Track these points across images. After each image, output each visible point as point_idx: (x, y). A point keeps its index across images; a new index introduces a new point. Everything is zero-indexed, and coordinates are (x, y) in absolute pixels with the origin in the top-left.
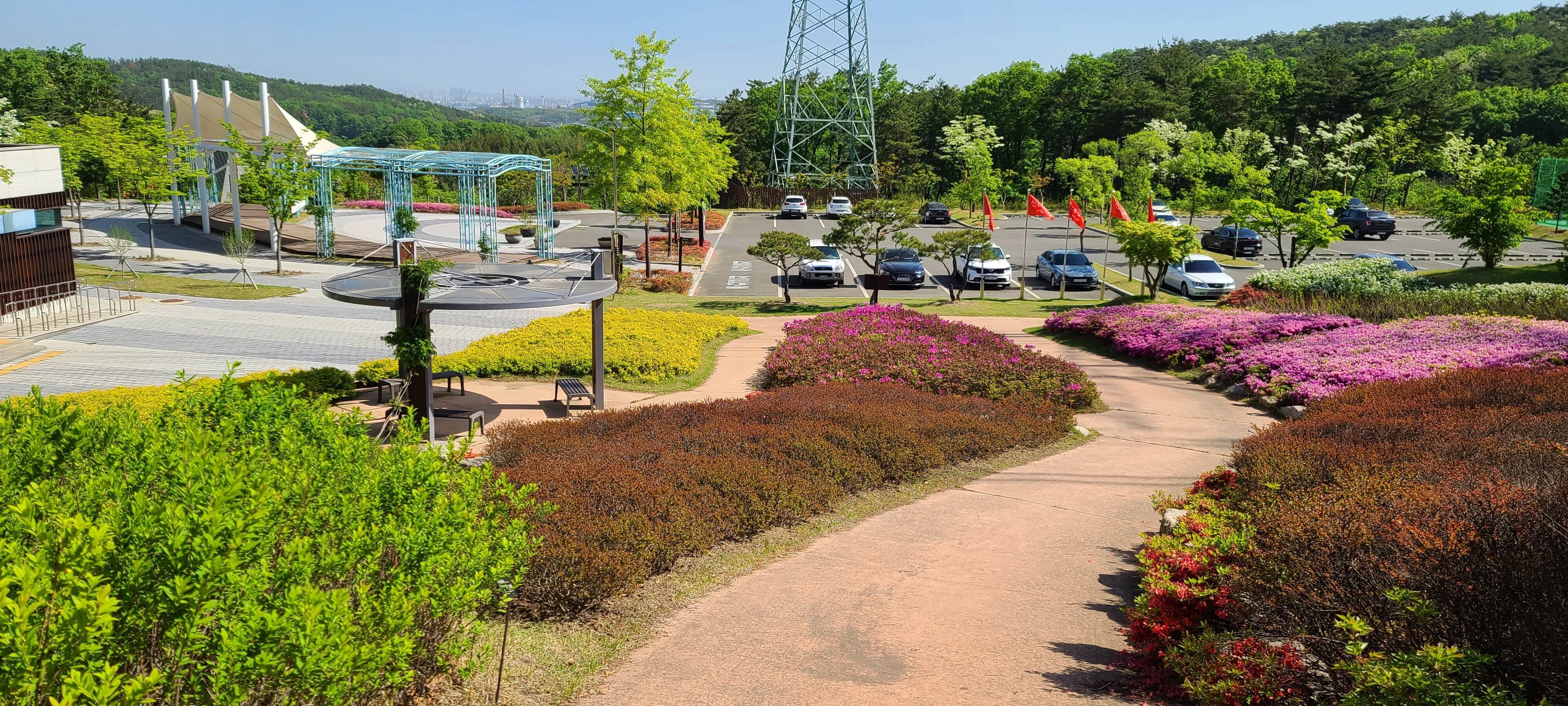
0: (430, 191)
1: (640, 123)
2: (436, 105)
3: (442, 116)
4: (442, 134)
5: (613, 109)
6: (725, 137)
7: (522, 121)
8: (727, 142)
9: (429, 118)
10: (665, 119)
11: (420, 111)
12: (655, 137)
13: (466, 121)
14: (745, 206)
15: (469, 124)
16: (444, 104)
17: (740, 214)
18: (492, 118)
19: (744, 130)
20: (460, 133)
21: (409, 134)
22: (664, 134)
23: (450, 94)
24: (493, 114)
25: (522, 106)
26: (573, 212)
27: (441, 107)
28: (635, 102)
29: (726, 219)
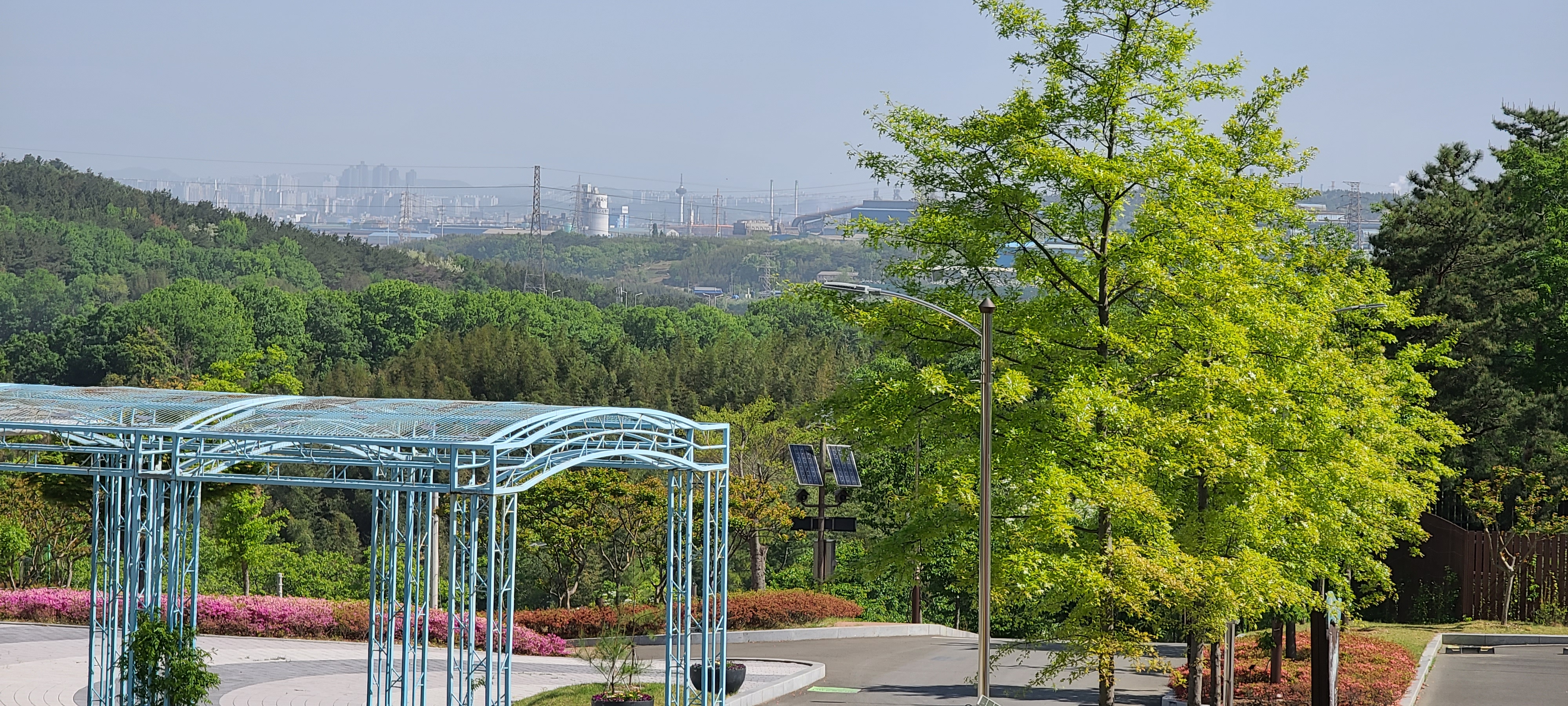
0: (256, 551)
1: (1087, 279)
2: (287, 228)
3: (307, 270)
4: (304, 337)
5: (983, 224)
6: (1408, 334)
7: (600, 284)
8: (1415, 351)
9: (260, 280)
10: (1191, 259)
11: (227, 253)
12: (1150, 331)
13: (392, 285)
14: (1494, 613)
15: (405, 297)
16: (318, 226)
17: (1474, 646)
18: (490, 276)
19: (1484, 304)
20: (369, 333)
21: (183, 336)
22: (1181, 317)
23: (342, 188)
24: (498, 261)
25: (603, 227)
26: (795, 633)
27: (305, 237)
28: (1073, 195)
29: (1413, 662)
